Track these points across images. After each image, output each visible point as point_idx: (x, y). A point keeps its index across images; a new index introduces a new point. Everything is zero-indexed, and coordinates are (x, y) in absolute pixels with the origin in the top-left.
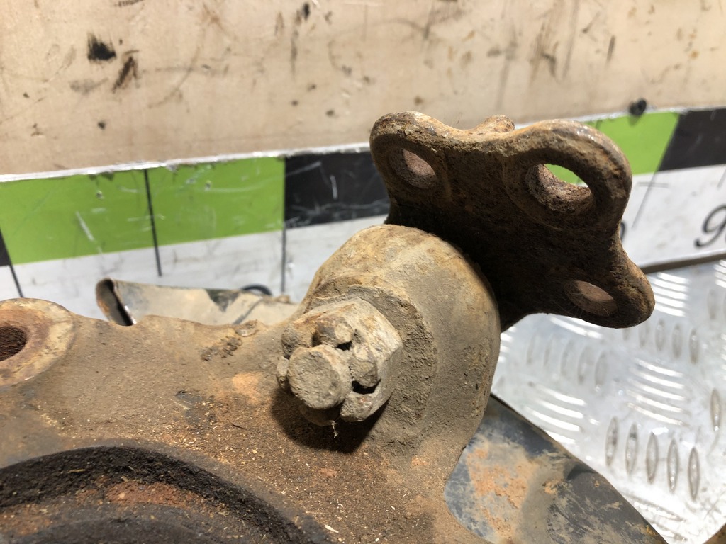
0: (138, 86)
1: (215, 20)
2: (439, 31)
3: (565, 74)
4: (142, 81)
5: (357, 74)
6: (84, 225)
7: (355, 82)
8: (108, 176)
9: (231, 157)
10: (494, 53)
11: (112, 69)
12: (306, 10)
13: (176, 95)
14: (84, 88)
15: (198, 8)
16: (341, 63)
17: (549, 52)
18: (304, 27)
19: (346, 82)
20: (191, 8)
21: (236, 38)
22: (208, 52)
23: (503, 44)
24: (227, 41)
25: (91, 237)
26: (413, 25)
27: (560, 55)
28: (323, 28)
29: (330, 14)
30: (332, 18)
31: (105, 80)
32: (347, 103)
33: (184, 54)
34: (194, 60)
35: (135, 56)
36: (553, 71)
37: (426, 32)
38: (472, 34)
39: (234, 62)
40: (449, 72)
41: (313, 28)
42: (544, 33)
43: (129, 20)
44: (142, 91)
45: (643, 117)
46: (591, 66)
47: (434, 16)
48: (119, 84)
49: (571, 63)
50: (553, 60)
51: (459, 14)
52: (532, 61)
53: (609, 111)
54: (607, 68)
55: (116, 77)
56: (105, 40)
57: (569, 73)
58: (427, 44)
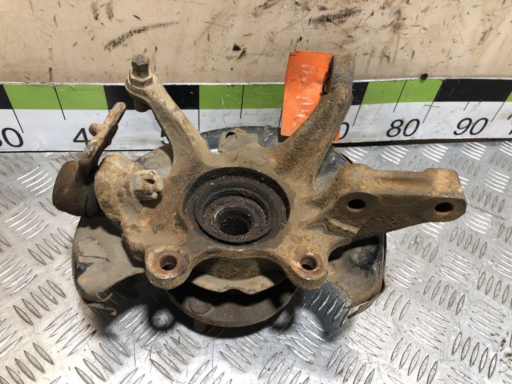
1: (272, 41)
2: (345, 46)
3: (393, 62)
4: (246, 57)
6: (222, 100)
8: (233, 86)
9: (270, 83)
10: (366, 54)
11: (239, 53)
12: (301, 39)
13: (256, 62)
14: (229, 58)
15: (267, 37)
17: (387, 55)
18: (299, 43)
20: (265, 37)
21: (277, 46)
22: (268, 50)
23: (369, 52)
24: (274, 47)
25: (223, 104)
26: (336, 44)
27: (392, 56)
28: (305, 44)
29: (308, 40)
31: (236, 56)
33: (260, 50)
34: (263, 52)
35: (246, 50)
36: (388, 61)
37: (341, 47)
38: (358, 48)
39: (275, 53)
41: (302, 44)
42: (385, 49)
43: (247, 40)
44: (246, 59)
45: (426, 80)
46: (404, 60)
47: (344, 42)
48: (239, 57)
49: (396, 58)
50: (389, 58)
51: (353, 41)
52: (380, 57)
53: (412, 77)
54: (411, 61)
55: (239, 55)
56: (239, 45)
57: (395, 62)
58: (341, 50)
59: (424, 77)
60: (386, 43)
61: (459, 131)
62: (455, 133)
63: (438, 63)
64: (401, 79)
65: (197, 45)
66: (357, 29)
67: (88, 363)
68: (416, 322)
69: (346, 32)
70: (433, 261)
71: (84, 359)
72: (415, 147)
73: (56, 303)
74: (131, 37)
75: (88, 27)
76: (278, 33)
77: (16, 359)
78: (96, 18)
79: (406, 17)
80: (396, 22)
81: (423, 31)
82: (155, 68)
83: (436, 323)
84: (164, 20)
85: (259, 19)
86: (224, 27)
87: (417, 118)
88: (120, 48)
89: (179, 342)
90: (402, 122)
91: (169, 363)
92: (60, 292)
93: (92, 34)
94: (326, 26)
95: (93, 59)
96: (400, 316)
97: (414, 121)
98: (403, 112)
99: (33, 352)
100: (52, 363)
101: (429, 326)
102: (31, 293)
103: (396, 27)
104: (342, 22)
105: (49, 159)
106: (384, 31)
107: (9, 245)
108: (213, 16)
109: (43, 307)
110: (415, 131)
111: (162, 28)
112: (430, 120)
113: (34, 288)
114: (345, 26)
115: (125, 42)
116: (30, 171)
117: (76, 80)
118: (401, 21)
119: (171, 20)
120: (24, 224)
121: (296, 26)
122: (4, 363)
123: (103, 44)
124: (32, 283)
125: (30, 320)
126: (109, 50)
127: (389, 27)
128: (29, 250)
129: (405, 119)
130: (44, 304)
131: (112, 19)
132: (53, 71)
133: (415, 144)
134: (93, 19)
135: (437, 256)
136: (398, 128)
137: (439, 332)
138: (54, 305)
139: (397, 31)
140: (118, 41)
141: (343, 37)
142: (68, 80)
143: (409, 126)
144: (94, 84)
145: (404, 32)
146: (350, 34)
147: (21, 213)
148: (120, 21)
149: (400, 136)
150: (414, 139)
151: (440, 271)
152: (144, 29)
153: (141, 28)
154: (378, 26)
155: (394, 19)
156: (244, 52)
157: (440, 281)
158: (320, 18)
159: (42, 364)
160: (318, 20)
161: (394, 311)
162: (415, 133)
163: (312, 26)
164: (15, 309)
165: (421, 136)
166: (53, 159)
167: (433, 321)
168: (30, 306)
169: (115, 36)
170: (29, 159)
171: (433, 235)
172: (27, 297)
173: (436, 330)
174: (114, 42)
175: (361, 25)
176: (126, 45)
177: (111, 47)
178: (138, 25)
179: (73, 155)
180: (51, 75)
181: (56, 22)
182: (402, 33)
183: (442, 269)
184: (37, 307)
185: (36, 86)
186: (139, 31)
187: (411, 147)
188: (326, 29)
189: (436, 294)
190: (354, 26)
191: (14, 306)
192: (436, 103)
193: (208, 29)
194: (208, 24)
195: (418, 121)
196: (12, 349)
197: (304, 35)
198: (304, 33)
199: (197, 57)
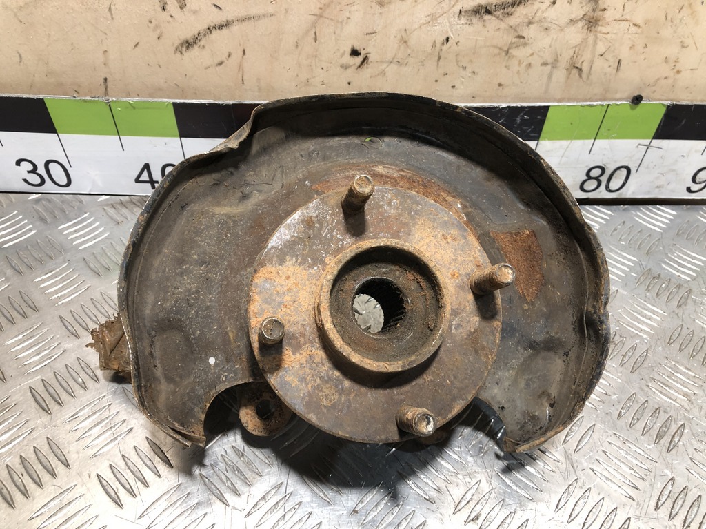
0: (367, 68)
1: (405, 42)
2: (513, 52)
3: (588, 78)
4: (368, 66)
5: (469, 70)
7: (468, 73)
10: (545, 64)
11: (359, 59)
12: (447, 40)
13: (383, 73)
14: (345, 67)
15: (399, 37)
16: (461, 65)
17: (578, 65)
18: (446, 47)
19: (463, 73)
20: (395, 37)
21: (413, 51)
22: (400, 55)
23: (550, 60)
24: (409, 51)
26: (500, 49)
27: (585, 67)
28: (455, 48)
29: (458, 42)
30: (459, 44)
31: (355, 64)
32: (462, 83)
33: (389, 56)
34: (393, 59)
35: (368, 55)
36: (580, 75)
37: (507, 52)
38: (532, 54)
39: (411, 60)
40: (519, 71)
41: (450, 47)
42: (575, 56)
43: (369, 40)
44: (369, 70)
45: (640, 105)
46: (605, 74)
47: (511, 45)
48: (359, 66)
49: (592, 72)
50: (581, 70)
51: (525, 44)
52: (567, 69)
53: (618, 100)
54: (616, 75)
55: (360, 63)
56: (358, 48)
57: (591, 77)
58: (507, 58)
59: (637, 100)
60: (576, 47)
61: (695, 187)
62: (689, 190)
63: (658, 79)
64: (600, 103)
65: (300, 48)
66: (532, 26)
67: (115, 471)
68: (602, 458)
69: (515, 30)
70: (637, 372)
71: (110, 465)
72: (624, 210)
73: (85, 388)
74: (210, 36)
75: (153, 21)
76: (415, 30)
77: (21, 457)
78: (164, 8)
79: (606, 6)
80: (591, 14)
81: (633, 29)
82: (243, 80)
83: (635, 462)
84: (254, 11)
85: (386, 9)
86: (338, 22)
87: (627, 165)
88: (195, 51)
89: (243, 454)
90: (603, 170)
91: (225, 481)
92: (92, 374)
93: (158, 31)
94: (484, 21)
95: (160, 66)
96: (577, 447)
97: (622, 169)
98: (604, 155)
99: (45, 449)
100: (67, 465)
101: (622, 465)
102: (55, 372)
103: (592, 22)
104: (508, 14)
105: (102, 204)
106: (572, 29)
107: (35, 309)
108: (321, 6)
109: (67, 392)
110: (624, 184)
111: (252, 22)
112: (647, 168)
113: (59, 366)
114: (512, 21)
115: (202, 43)
116: (76, 219)
117: (138, 95)
118: (599, 13)
119: (263, 11)
120: (59, 284)
121: (440, 20)
122: (5, 461)
123: (173, 45)
124: (58, 360)
125: (48, 407)
126: (181, 53)
127: (580, 22)
128: (61, 318)
129: (608, 166)
130: (69, 388)
131: (184, 9)
132: (108, 83)
133: (624, 204)
134: (159, 9)
135: (645, 365)
136: (596, 178)
137: (637, 475)
138: (82, 391)
139: (593, 28)
140: (192, 41)
141: (510, 38)
142: (128, 95)
143: (614, 176)
144: (159, 100)
145: (604, 30)
146: (521, 34)
147: (58, 270)
148: (195, 12)
149: (601, 192)
150: (623, 197)
151: (648, 386)
152: (228, 24)
153: (223, 23)
154: (564, 20)
155: (588, 9)
156: (366, 59)
157: (647, 401)
158: (475, 9)
159: (54, 466)
160: (472, 11)
161: (567, 439)
162: (624, 188)
163: (463, 20)
164: (31, 392)
165: (633, 193)
166: (107, 205)
167: (629, 458)
168: (51, 390)
169: (188, 34)
170: (78, 203)
171: (641, 335)
172: (49, 376)
173: (632, 472)
174: (187, 42)
175: (537, 19)
176: (203, 46)
177: (184, 49)
178: (219, 18)
179: (134, 201)
180: (106, 89)
181: (112, 14)
182: (600, 32)
183: (652, 384)
184: (60, 391)
185: (85, 101)
186: (221, 27)
187: (619, 209)
188: (484, 26)
189: (638, 420)
190: (526, 20)
191: (30, 388)
192: (656, 142)
193: (314, 24)
194: (314, 18)
195: (628, 169)
196: (19, 443)
197: (452, 33)
198: (452, 31)
199: (299, 65)
